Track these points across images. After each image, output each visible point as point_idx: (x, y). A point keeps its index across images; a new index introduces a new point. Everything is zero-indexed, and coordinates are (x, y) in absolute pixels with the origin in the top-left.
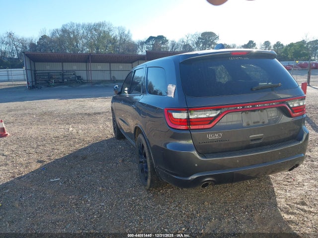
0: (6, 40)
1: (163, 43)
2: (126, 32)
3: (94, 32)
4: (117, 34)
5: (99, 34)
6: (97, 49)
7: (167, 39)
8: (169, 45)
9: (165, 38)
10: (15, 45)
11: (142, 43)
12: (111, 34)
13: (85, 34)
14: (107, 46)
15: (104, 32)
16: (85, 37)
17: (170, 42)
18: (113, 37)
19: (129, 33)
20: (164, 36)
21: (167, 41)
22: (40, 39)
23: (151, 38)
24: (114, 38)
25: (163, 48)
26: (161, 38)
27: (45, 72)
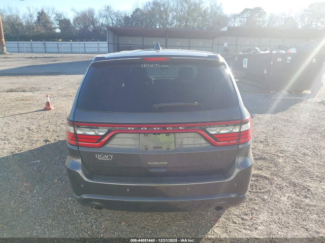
0: (104, 13)
1: (260, 16)
2: (218, 4)
3: (185, 4)
4: (209, 6)
5: (190, 7)
6: (186, 22)
7: (265, 11)
8: (267, 18)
9: (263, 10)
10: (111, 18)
11: (235, 16)
12: (202, 6)
13: (176, 6)
14: (196, 19)
15: (195, 4)
16: (176, 10)
17: (268, 15)
18: (203, 9)
19: (221, 5)
20: (262, 8)
21: (265, 13)
22: (134, 12)
23: (246, 10)
24: (205, 11)
25: (259, 21)
26: (257, 10)
27: (126, 46)
